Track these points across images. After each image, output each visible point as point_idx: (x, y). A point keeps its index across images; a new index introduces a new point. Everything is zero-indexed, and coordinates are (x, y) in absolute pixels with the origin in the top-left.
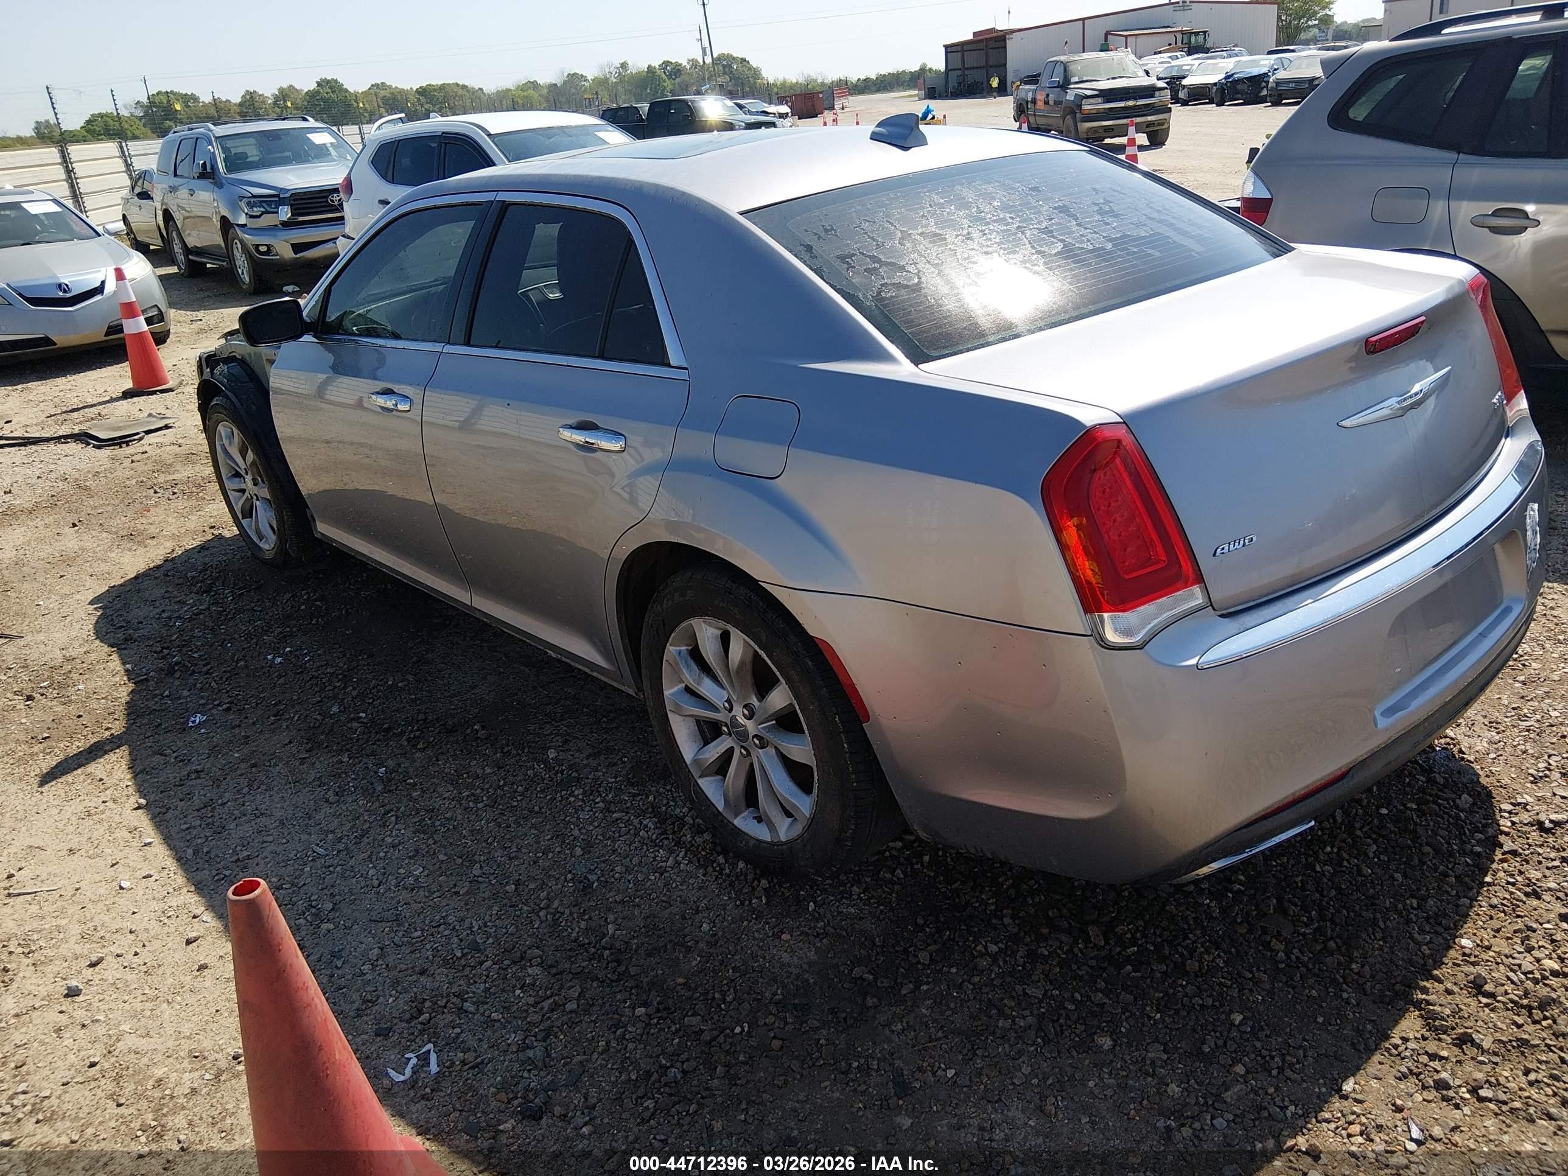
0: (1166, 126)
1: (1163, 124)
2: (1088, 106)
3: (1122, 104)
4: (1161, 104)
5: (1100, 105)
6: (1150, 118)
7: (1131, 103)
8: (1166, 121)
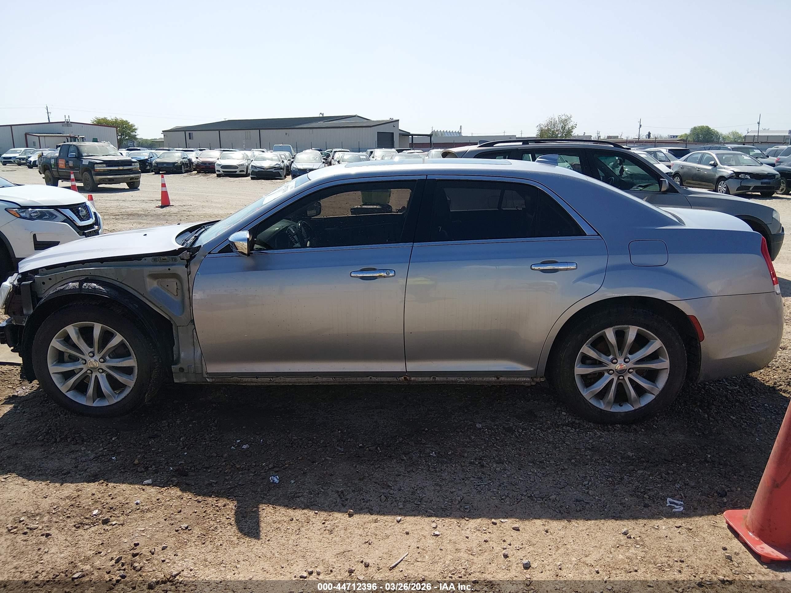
0: (139, 180)
1: (138, 179)
2: (98, 168)
3: (116, 168)
4: (135, 169)
5: (104, 168)
6: (131, 176)
7: (121, 168)
8: (138, 178)
